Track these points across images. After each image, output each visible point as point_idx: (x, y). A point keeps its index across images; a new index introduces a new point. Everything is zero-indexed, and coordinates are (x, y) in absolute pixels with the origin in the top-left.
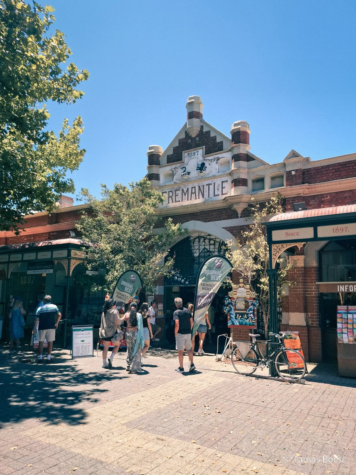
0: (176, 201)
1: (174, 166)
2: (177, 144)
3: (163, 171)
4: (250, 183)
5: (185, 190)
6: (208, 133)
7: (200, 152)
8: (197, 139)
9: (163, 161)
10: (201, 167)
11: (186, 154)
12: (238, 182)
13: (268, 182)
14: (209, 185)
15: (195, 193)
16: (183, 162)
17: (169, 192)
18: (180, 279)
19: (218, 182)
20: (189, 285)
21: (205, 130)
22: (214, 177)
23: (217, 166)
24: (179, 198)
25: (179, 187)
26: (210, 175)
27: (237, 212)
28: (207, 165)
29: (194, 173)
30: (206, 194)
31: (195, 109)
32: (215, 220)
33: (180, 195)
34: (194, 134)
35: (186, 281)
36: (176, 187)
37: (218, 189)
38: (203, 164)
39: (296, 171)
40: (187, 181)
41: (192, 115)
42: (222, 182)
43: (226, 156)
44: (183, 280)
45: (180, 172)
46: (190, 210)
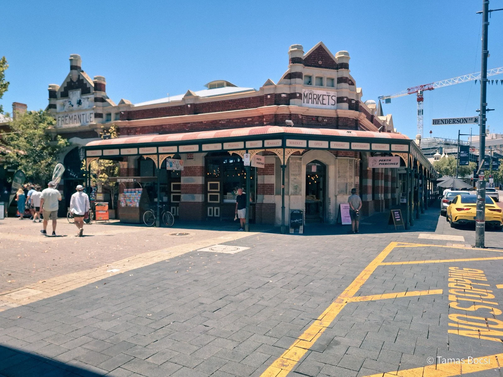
0: (66, 124)
1: (64, 100)
2: (66, 85)
3: (59, 102)
4: (104, 116)
5: (71, 116)
6: (82, 80)
7: (79, 92)
8: (77, 83)
9: (59, 95)
10: (79, 103)
11: (71, 93)
12: (98, 115)
13: (113, 116)
14: (83, 115)
15: (76, 119)
16: (69, 98)
17: (62, 117)
18: (73, 175)
19: (88, 113)
20: (78, 179)
21: (81, 78)
22: (86, 110)
23: (88, 103)
24: (67, 122)
25: (68, 115)
26: (84, 108)
27: (97, 134)
28: (82, 101)
29: (76, 106)
30: (82, 120)
31: (74, 64)
32: (87, 138)
33: (68, 120)
34: (75, 80)
35: (76, 176)
36: (66, 114)
37: (88, 118)
38: (80, 101)
39: (124, 112)
40: (72, 111)
41: (73, 68)
42: (90, 114)
43: (92, 97)
44: (75, 176)
45: (68, 104)
46: (74, 130)
